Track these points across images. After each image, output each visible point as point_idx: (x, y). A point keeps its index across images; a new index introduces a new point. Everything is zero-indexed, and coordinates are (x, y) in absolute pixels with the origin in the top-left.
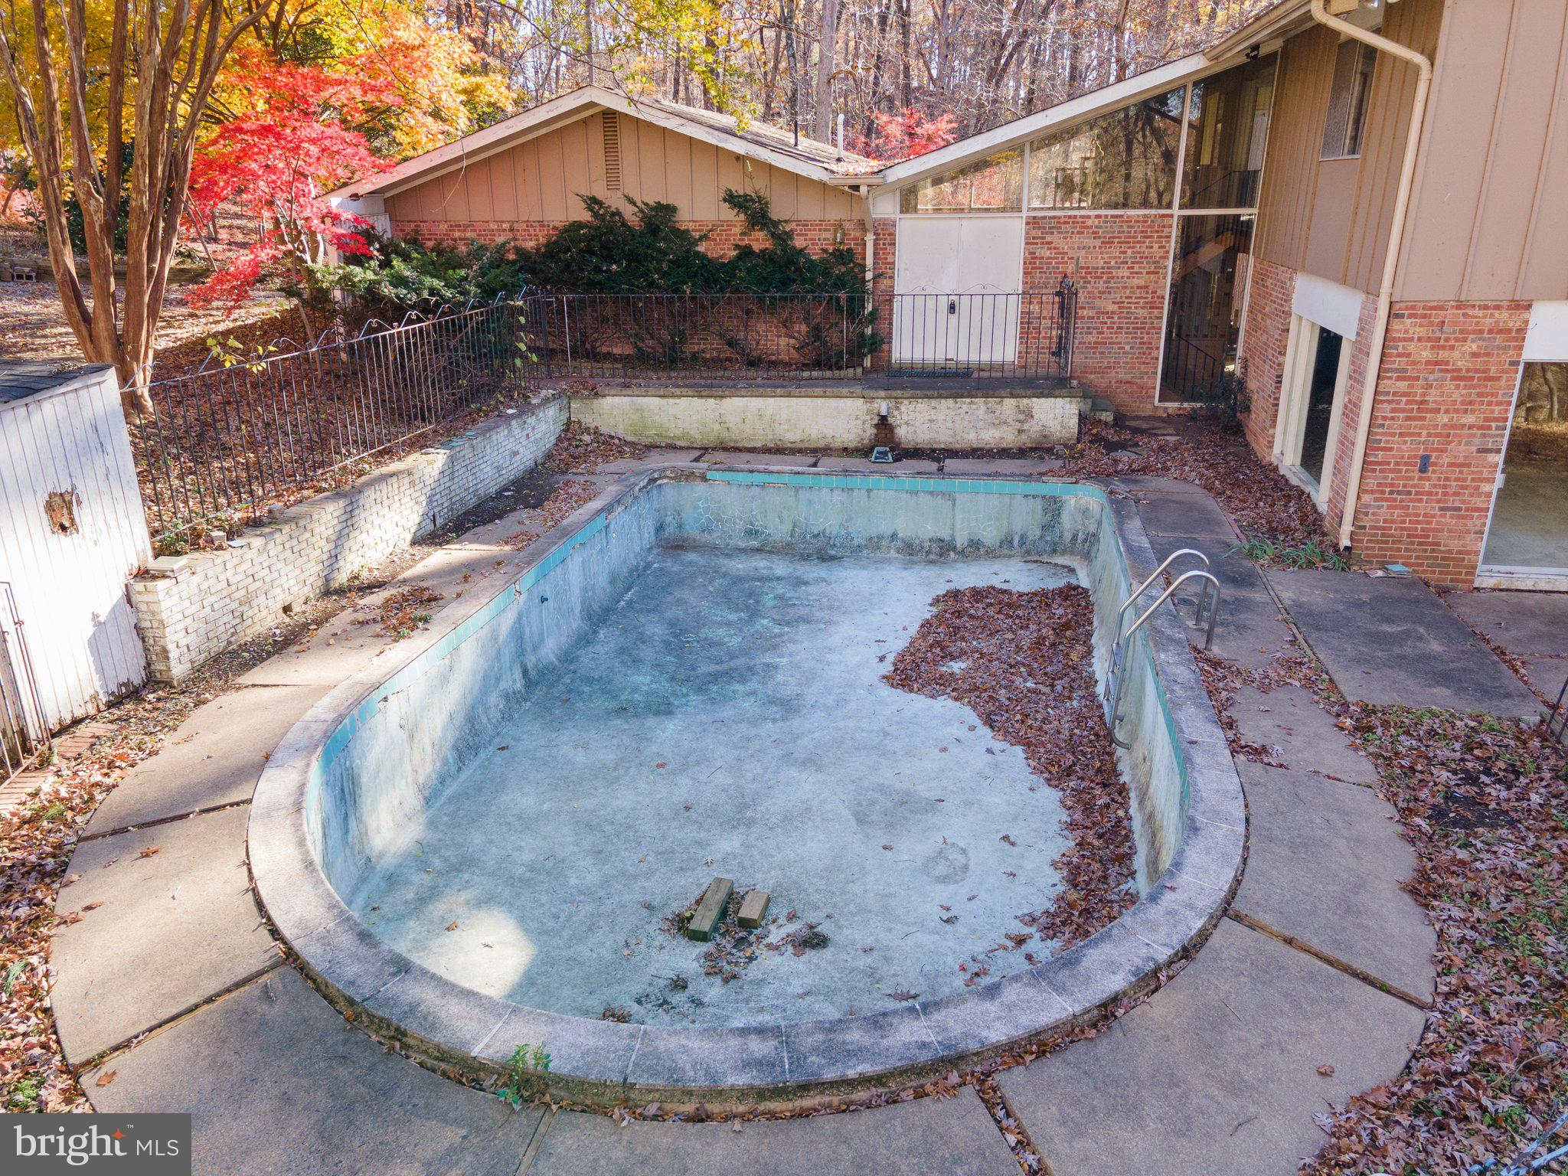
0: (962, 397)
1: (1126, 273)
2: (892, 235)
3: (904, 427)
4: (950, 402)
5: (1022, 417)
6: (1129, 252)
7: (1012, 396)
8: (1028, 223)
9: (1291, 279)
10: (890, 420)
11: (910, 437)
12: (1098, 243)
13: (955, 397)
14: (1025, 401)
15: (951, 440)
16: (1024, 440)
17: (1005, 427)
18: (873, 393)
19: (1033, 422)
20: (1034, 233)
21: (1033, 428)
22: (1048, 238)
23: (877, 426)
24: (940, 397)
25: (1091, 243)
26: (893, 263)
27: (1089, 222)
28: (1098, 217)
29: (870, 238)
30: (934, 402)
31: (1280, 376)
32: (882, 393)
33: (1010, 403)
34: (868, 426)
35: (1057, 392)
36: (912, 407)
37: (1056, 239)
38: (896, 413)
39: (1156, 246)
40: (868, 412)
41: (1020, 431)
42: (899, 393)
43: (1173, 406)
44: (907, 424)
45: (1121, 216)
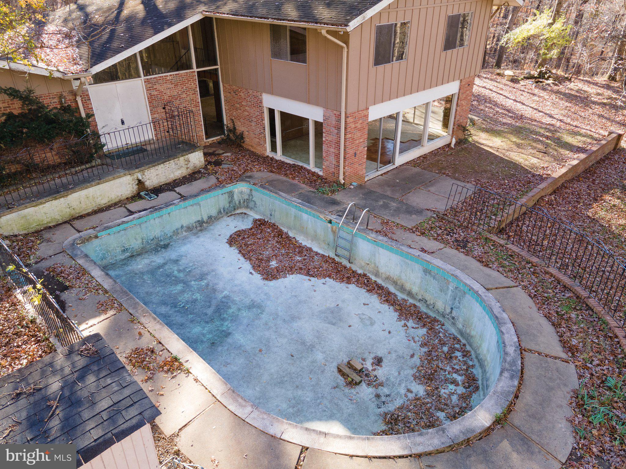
0: (166, 162)
1: (185, 96)
2: (88, 95)
3: (148, 181)
4: (162, 165)
5: (187, 163)
6: (184, 87)
7: (182, 156)
8: (145, 82)
9: (261, 96)
10: (142, 180)
11: (151, 184)
12: (173, 86)
13: (163, 163)
14: (186, 156)
15: (166, 180)
16: (190, 171)
17: (182, 169)
18: (133, 172)
19: (190, 163)
20: (149, 86)
21: (191, 165)
22: (155, 87)
23: (137, 184)
24: (159, 164)
25: (170, 86)
26: (92, 108)
27: (168, 78)
28: (171, 75)
29: (79, 99)
30: (156, 167)
31: (264, 127)
32: (137, 170)
33: (182, 159)
34: (134, 185)
35: (196, 150)
36: (149, 172)
37: (157, 86)
38: (144, 176)
39: (192, 84)
40: (133, 180)
41: (187, 168)
42: (143, 168)
43: (210, 140)
44: (149, 179)
45: (179, 74)
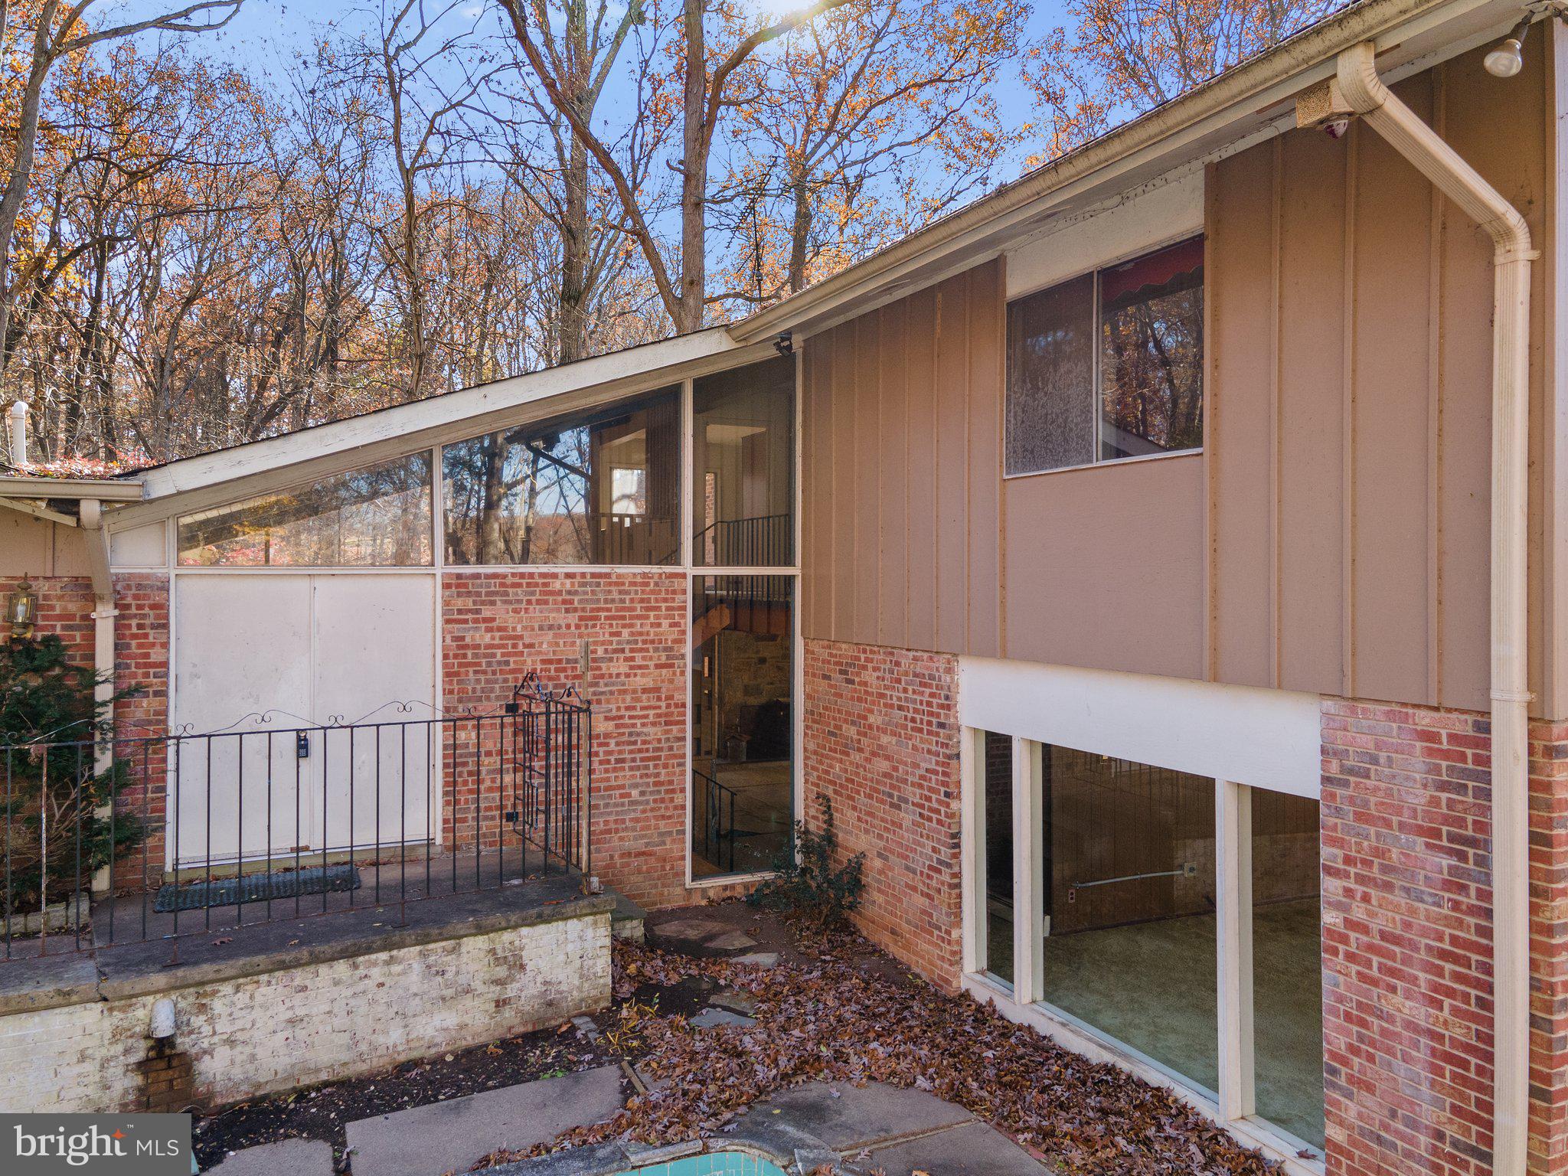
0: (369, 950)
1: (623, 668)
2: (161, 608)
3: (223, 1054)
4: (342, 967)
5: (501, 972)
6: (625, 632)
7: (480, 930)
8: (446, 586)
9: (949, 670)
10: (183, 1043)
11: (237, 1074)
12: (573, 619)
13: (350, 954)
14: (507, 936)
15: (345, 1057)
16: (512, 1021)
17: (468, 1001)
18: (128, 985)
19: (524, 979)
20: (459, 603)
21: (526, 991)
22: (487, 613)
23: (142, 1067)
24: (316, 960)
25: (560, 618)
26: (165, 664)
27: (557, 585)
28: (568, 576)
29: (105, 617)
30: (300, 976)
31: (957, 836)
32: (160, 980)
33: (475, 946)
34: (115, 1071)
35: (569, 909)
36: (242, 998)
37: (500, 612)
38: (198, 1021)
39: (665, 623)
40: (116, 1035)
41: (500, 1004)
42: (207, 970)
43: (715, 884)
44: (231, 1042)
45: (608, 575)
